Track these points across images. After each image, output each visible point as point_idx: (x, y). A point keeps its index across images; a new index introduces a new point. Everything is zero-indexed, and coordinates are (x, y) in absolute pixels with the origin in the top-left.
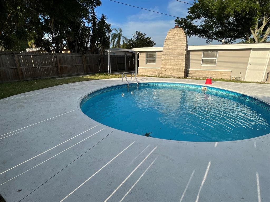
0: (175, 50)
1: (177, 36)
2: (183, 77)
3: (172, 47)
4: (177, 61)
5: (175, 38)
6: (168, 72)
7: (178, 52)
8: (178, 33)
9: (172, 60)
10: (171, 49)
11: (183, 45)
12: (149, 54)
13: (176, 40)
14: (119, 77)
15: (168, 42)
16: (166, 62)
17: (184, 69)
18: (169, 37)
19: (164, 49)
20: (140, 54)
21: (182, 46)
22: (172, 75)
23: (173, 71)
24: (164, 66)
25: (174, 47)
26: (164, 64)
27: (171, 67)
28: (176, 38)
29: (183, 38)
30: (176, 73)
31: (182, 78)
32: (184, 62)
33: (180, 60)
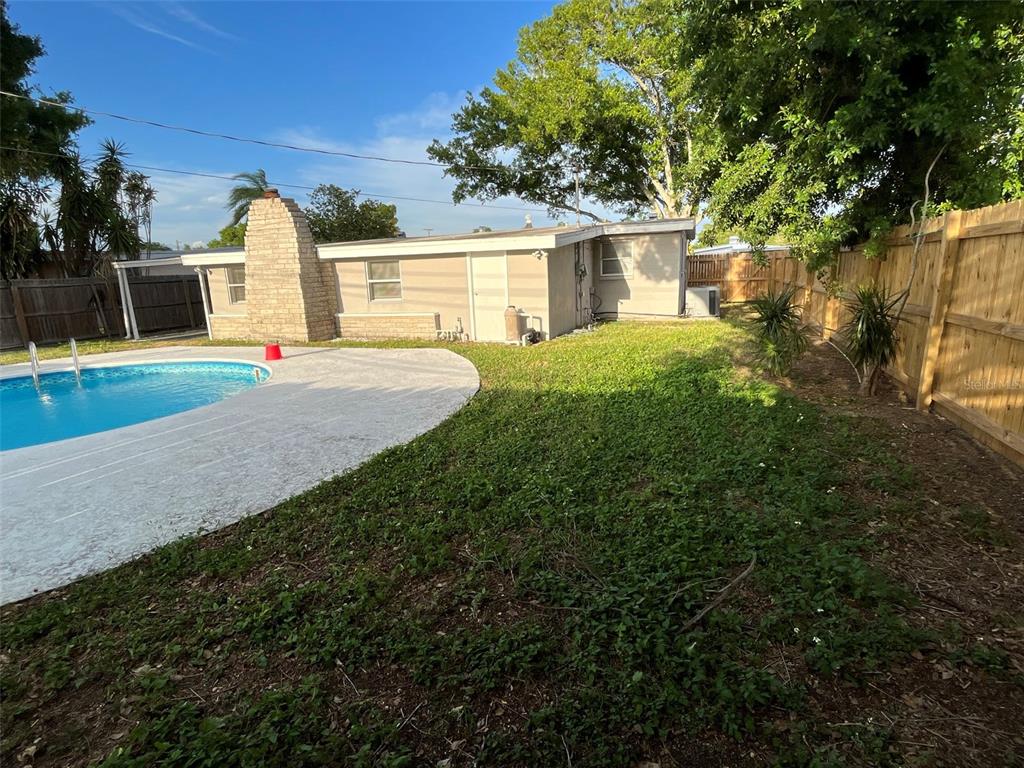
0: (275, 261)
1: (273, 221)
2: (307, 341)
3: (266, 252)
4: (284, 294)
5: (268, 227)
6: (268, 326)
7: (283, 266)
8: (273, 212)
9: (272, 292)
10: (263, 258)
11: (291, 245)
12: (236, 271)
13: (272, 232)
14: (89, 353)
15: (254, 238)
16: (259, 297)
17: (304, 316)
18: (256, 222)
19: (249, 257)
20: (211, 273)
21: (290, 251)
22: (281, 335)
23: (281, 324)
24: (256, 311)
25: (270, 252)
26: (254, 302)
27: (271, 312)
28: (272, 226)
29: (288, 225)
30: (287, 330)
31: (303, 344)
32: (301, 296)
33: (291, 291)
